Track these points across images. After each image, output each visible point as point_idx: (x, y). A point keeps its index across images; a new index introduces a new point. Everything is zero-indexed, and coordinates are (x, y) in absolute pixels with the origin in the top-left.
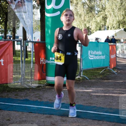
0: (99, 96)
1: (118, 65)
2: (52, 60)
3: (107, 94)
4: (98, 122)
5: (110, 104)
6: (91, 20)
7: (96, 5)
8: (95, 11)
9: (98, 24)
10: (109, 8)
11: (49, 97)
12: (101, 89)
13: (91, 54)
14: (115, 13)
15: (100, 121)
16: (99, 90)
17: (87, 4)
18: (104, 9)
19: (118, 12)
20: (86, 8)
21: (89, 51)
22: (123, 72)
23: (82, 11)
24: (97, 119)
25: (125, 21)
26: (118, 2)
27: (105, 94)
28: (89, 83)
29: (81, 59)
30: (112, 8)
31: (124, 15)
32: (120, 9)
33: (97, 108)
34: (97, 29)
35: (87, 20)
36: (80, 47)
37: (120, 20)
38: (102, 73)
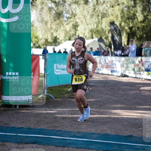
0: (66, 118)
1: (90, 81)
2: (8, 76)
3: (75, 116)
4: (62, 149)
5: (78, 127)
6: (59, 28)
7: (65, 11)
8: (63, 18)
9: (67, 33)
10: (80, 15)
11: (4, 120)
12: (68, 109)
13: (57, 68)
14: (86, 21)
15: (65, 148)
16: (66, 110)
17: (54, 9)
18: (74, 15)
19: (90, 19)
20: (52, 14)
21: (55, 65)
22: (95, 89)
23: (48, 17)
24: (61, 145)
25: (99, 30)
26: (90, 7)
27: (73, 116)
28: (55, 103)
29: (45, 75)
30: (84, 15)
31: (98, 23)
32: (92, 16)
33: (62, 132)
34: (66, 39)
35: (54, 28)
36: (44, 60)
37: (93, 29)
38: (70, 90)
